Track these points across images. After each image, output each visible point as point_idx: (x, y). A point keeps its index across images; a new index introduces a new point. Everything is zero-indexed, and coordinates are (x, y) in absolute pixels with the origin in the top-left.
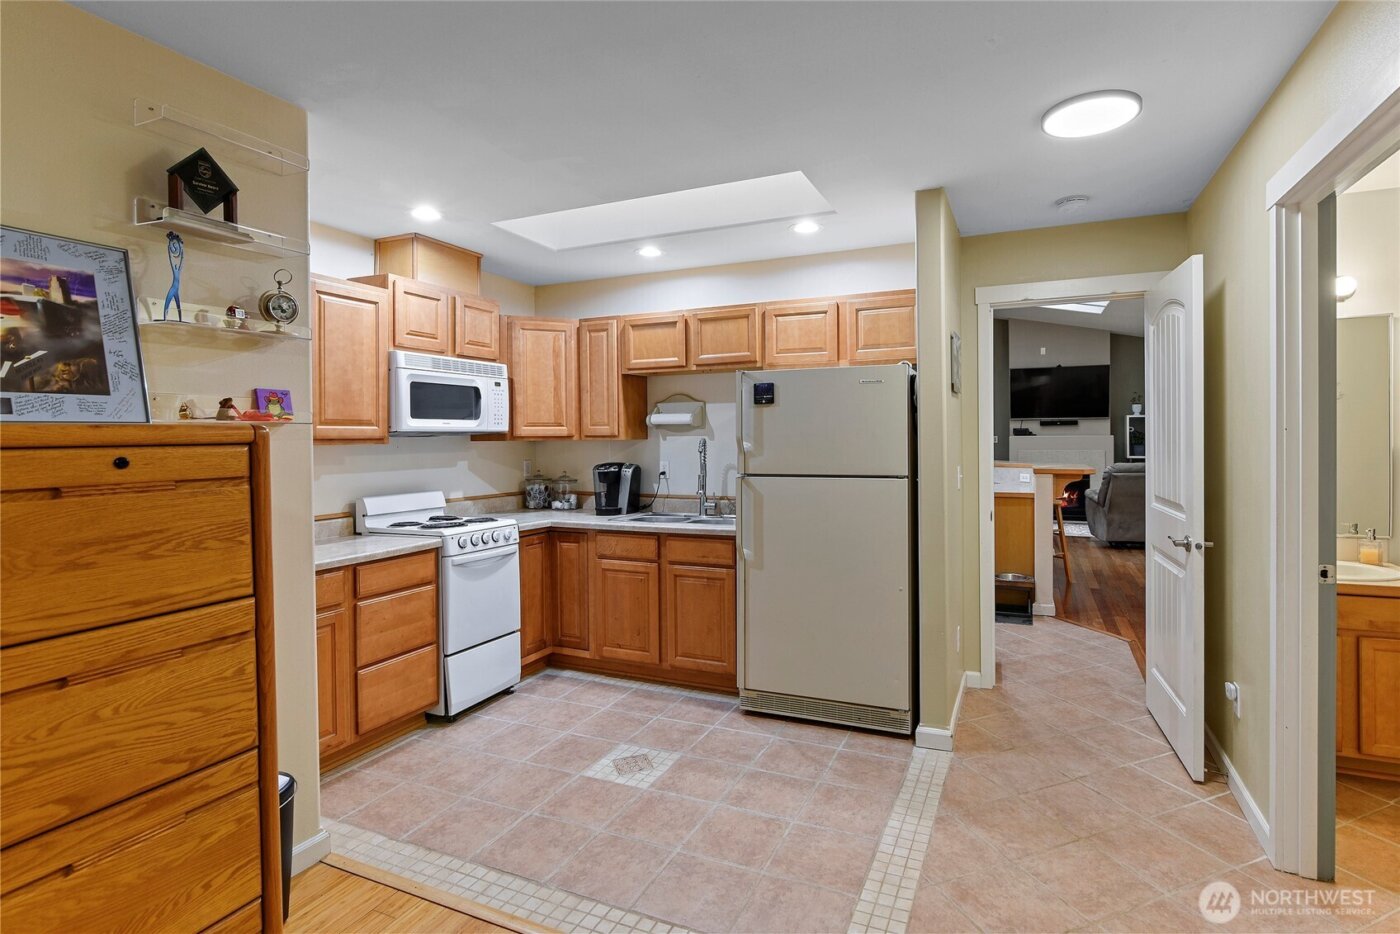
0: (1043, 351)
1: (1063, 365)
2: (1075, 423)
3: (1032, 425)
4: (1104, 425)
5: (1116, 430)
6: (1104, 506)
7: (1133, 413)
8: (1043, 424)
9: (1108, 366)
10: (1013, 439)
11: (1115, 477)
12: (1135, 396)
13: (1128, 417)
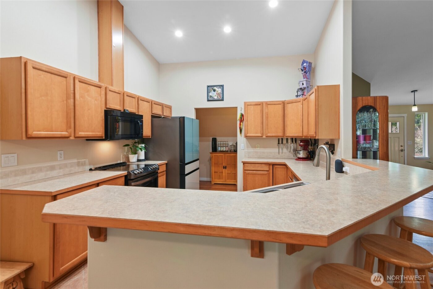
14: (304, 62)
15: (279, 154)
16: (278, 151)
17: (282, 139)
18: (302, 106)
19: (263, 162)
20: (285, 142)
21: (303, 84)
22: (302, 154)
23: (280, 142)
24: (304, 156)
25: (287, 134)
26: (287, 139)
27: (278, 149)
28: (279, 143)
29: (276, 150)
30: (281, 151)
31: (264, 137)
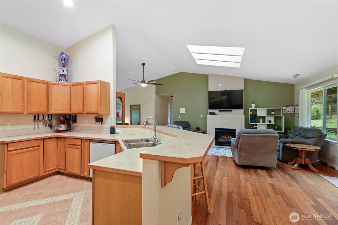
0: (220, 85)
1: (227, 90)
2: (231, 111)
3: (216, 111)
4: (241, 111)
5: (245, 114)
6: (237, 148)
7: (252, 107)
8: (220, 111)
9: (242, 90)
10: (209, 116)
11: (242, 135)
12: (252, 101)
13: (250, 109)
14: (62, 53)
15: (35, 130)
16: (34, 127)
17: (38, 116)
18: (69, 89)
19: (34, 138)
20: (41, 118)
21: (63, 71)
22: (63, 128)
23: (37, 118)
24: (65, 129)
25: (52, 111)
26: (43, 116)
27: (34, 125)
28: (35, 120)
29: (32, 126)
30: (36, 127)
31: (25, 113)
